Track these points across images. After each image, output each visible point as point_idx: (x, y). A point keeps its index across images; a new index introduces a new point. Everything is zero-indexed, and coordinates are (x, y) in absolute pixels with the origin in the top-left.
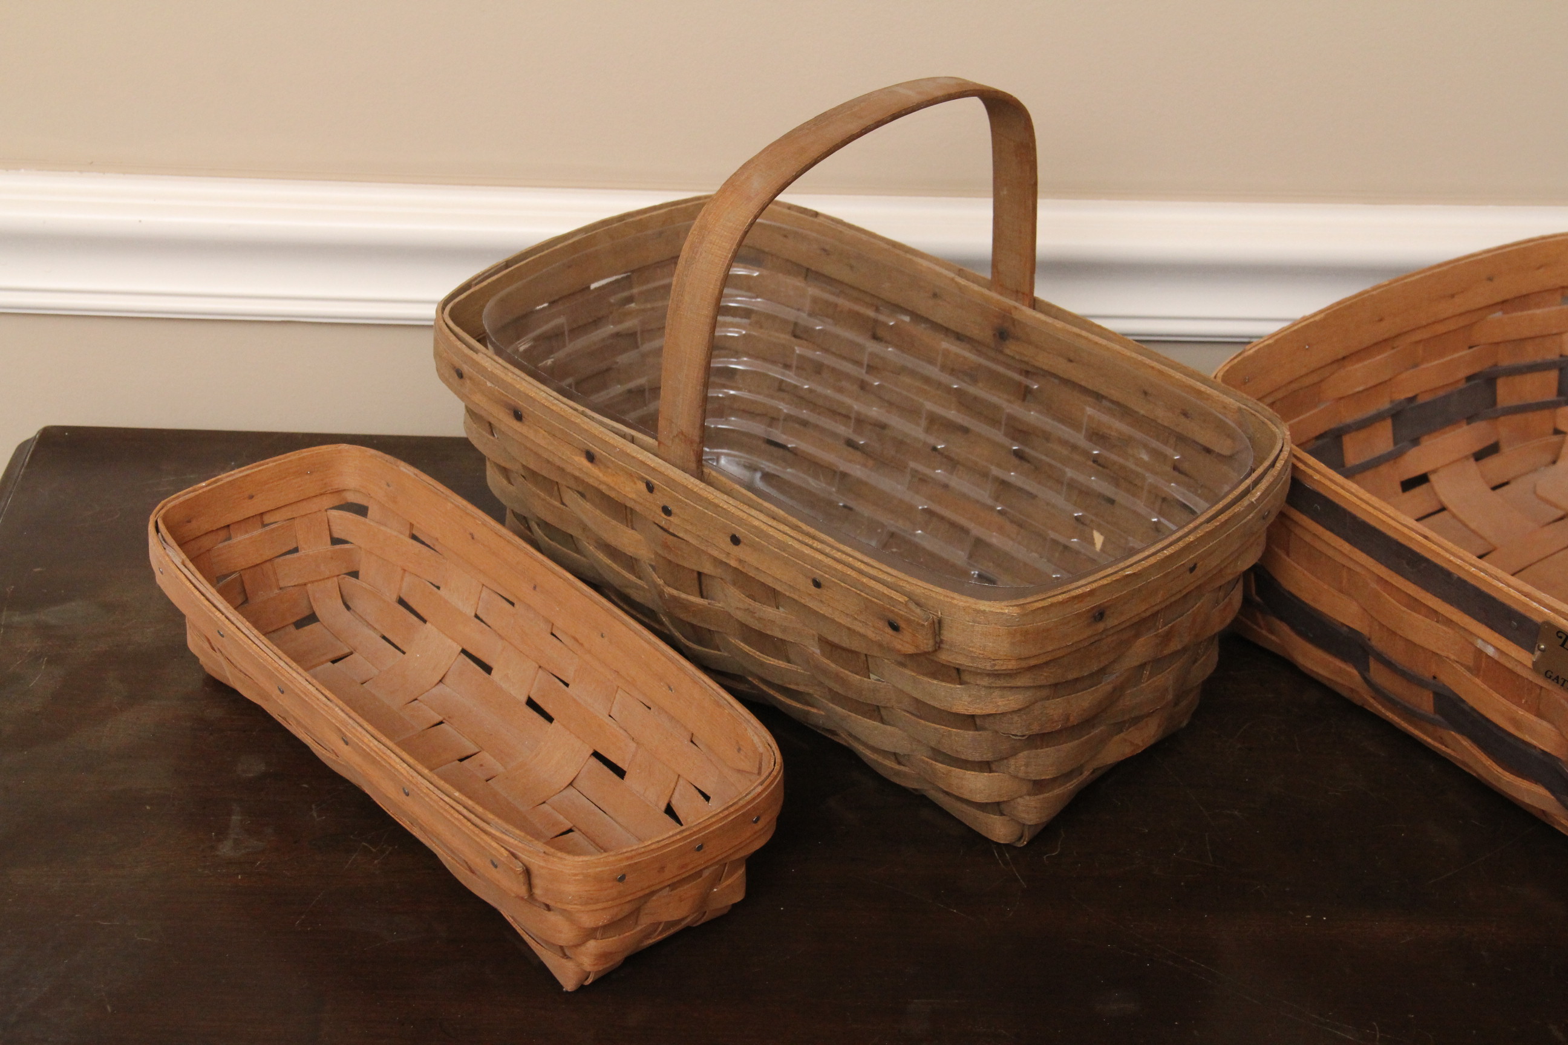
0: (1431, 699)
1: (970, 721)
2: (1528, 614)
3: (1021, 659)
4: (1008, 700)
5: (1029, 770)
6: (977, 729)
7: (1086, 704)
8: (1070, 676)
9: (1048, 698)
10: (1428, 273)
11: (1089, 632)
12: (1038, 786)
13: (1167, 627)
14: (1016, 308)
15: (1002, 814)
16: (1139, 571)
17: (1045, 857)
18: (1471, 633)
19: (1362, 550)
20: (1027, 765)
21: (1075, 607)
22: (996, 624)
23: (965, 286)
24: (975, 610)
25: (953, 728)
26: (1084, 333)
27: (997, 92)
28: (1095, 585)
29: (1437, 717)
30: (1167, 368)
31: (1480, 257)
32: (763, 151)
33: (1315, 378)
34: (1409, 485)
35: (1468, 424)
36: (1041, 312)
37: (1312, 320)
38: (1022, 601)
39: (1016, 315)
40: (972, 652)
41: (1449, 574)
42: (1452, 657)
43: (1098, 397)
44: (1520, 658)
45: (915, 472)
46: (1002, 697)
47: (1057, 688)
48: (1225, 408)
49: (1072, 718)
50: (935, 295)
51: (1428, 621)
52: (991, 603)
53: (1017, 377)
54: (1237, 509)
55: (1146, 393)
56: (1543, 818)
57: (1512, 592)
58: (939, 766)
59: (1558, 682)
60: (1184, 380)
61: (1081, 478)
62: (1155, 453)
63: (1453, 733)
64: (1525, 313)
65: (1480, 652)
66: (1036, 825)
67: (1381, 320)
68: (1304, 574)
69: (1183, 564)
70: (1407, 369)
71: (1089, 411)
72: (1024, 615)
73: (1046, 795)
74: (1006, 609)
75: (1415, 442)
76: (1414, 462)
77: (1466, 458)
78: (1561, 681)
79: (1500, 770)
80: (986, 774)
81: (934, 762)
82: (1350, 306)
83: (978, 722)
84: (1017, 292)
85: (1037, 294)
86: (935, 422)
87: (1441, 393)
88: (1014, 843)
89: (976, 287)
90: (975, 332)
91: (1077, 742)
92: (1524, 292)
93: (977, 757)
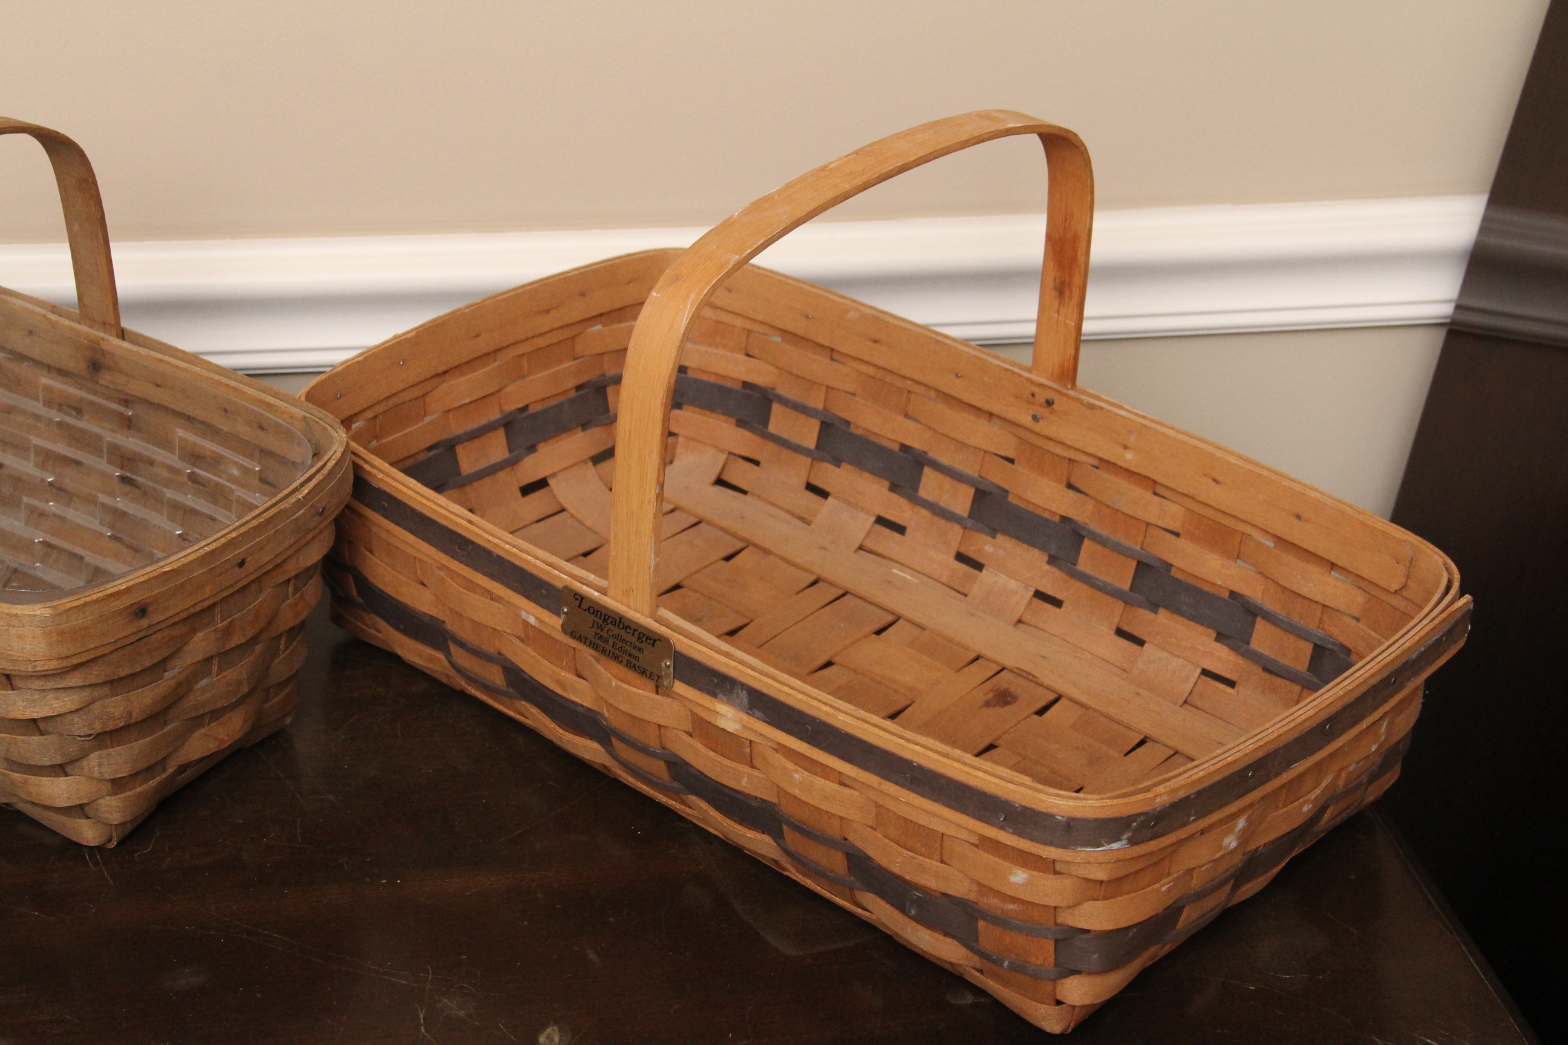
0: (501, 673)
1: (34, 725)
2: (552, 582)
3: (62, 658)
4: (64, 701)
5: (103, 770)
6: (42, 733)
7: (148, 700)
8: (123, 673)
9: (107, 697)
10: (520, 291)
11: (131, 629)
12: (118, 785)
13: (226, 622)
14: (103, 339)
15: (87, 818)
16: (178, 568)
17: (136, 856)
18: (516, 607)
19: (423, 540)
20: (100, 765)
21: (112, 604)
22: (30, 626)
23: (56, 322)
24: (8, 614)
25: (17, 735)
26: (167, 358)
27: (49, 131)
28: (130, 583)
29: (511, 690)
30: (242, 385)
31: (570, 274)
33: (417, 392)
34: (527, 490)
35: (583, 430)
36: (132, 342)
37: (403, 337)
38: (56, 603)
39: (105, 346)
40: (11, 655)
41: (489, 553)
42: (508, 631)
43: (190, 419)
44: (553, 623)
45: (32, 509)
46: (56, 699)
47: (115, 685)
48: (292, 418)
49: (134, 715)
50: (31, 333)
51: (483, 599)
52: (25, 607)
53: (114, 406)
54: (282, 506)
55: (226, 411)
56: (606, 772)
57: (538, 563)
58: (16, 776)
59: (581, 641)
60: (256, 395)
61: (179, 497)
62: (242, 467)
63: (523, 702)
64: (623, 325)
65: (526, 623)
66: (123, 824)
67: (478, 336)
68: (386, 570)
69: (229, 559)
70: (514, 381)
71: (181, 433)
72: (56, 615)
73: (128, 794)
74: (40, 611)
75: (532, 449)
76: (531, 468)
77: (584, 461)
78: (583, 639)
79: (561, 731)
80: (62, 779)
81: (10, 773)
82: (443, 323)
83: (42, 725)
84: (104, 324)
85: (124, 324)
86: (47, 458)
87: (553, 402)
88: (105, 844)
89: (65, 322)
90: (71, 365)
91: (148, 739)
92: (618, 306)
93: (46, 761)
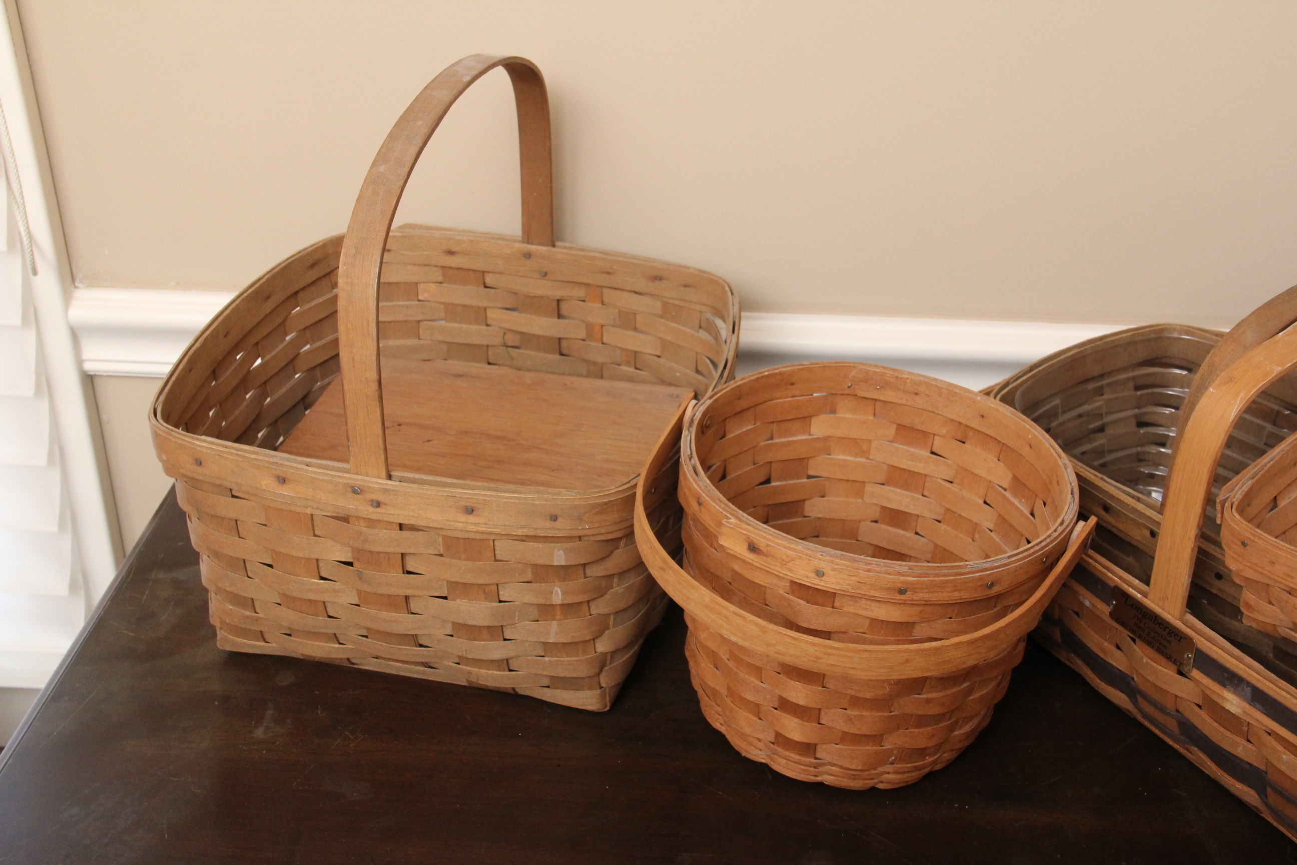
32: (1253, 313)
44: (1104, 609)
59: (1123, 626)
63: (1071, 654)
65: (1081, 604)
